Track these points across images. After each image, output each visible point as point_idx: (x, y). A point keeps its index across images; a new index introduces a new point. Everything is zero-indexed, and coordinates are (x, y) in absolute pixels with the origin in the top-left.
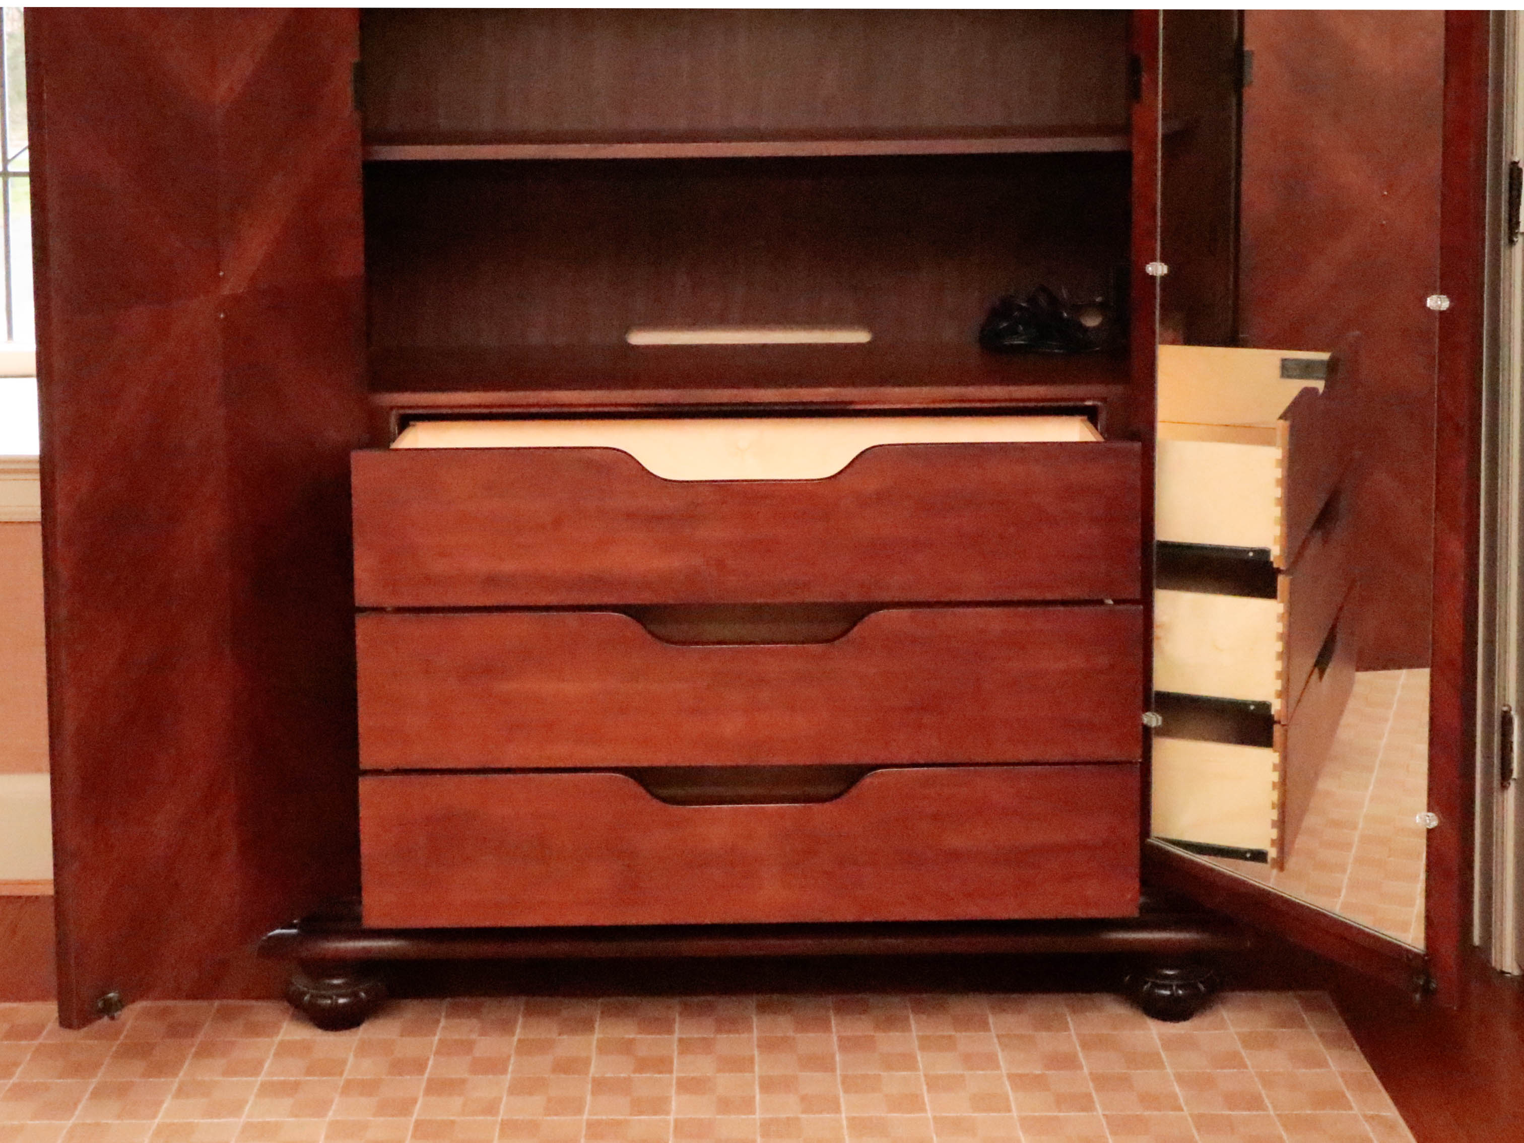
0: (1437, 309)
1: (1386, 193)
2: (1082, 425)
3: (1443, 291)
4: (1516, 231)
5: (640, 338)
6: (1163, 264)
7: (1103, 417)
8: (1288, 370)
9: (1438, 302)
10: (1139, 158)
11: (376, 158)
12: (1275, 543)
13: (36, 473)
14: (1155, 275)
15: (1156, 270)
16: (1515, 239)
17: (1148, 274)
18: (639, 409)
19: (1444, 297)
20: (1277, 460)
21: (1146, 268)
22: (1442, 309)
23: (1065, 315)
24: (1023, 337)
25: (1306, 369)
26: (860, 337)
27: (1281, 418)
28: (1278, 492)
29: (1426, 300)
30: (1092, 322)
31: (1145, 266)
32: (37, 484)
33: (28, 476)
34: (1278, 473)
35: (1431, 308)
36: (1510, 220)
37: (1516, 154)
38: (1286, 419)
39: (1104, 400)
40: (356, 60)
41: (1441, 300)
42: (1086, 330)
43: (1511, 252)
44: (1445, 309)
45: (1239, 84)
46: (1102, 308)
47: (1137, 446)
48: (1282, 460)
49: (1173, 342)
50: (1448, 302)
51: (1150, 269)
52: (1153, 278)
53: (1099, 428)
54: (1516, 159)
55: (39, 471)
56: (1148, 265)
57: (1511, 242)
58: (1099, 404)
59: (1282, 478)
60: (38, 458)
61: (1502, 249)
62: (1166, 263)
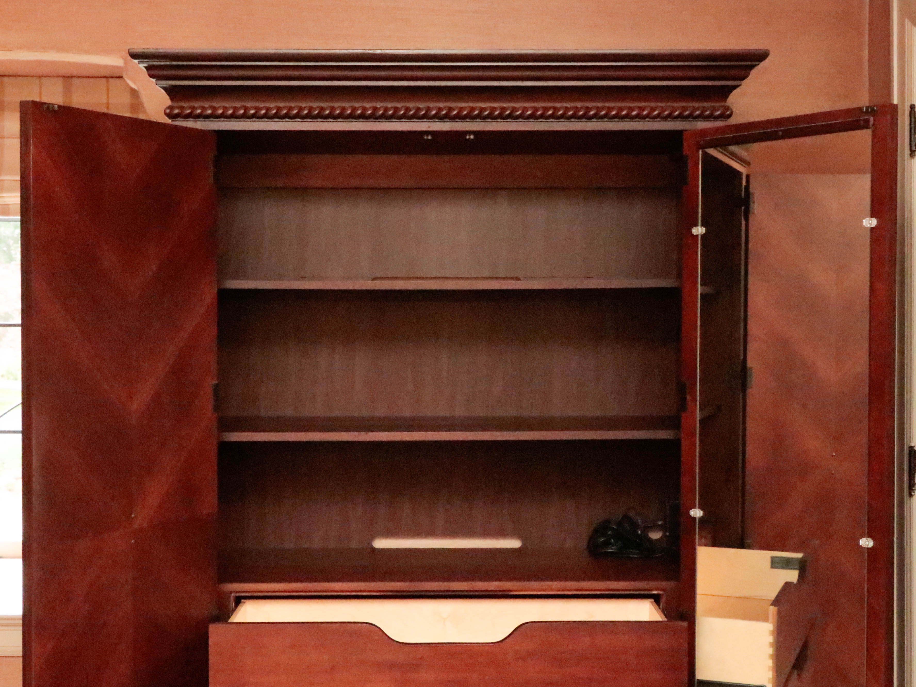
0: (866, 546)
1: (834, 454)
2: (651, 606)
3: (870, 536)
4: (914, 488)
5: (380, 543)
6: (700, 510)
7: (663, 600)
8: (775, 563)
9: (866, 543)
10: (685, 444)
11: (226, 440)
12: (769, 682)
13: (20, 626)
14: (695, 516)
15: (696, 514)
16: (913, 494)
17: (691, 516)
18: (382, 594)
19: (870, 539)
20: (770, 631)
21: (690, 512)
22: (869, 547)
23: (640, 532)
24: (614, 547)
25: (786, 564)
26: (514, 544)
27: (772, 605)
28: (770, 651)
29: (859, 541)
30: (655, 535)
31: (689, 511)
32: (21, 632)
33: (16, 628)
34: (770, 639)
35: (862, 546)
36: (910, 483)
37: (913, 442)
38: (775, 606)
39: (664, 590)
40: (215, 382)
41: (868, 542)
42: (650, 540)
43: (911, 501)
44: (871, 547)
45: (744, 386)
46: (662, 528)
47: (685, 624)
48: (773, 631)
49: (706, 545)
50: (873, 543)
51: (692, 513)
52: (694, 518)
53: (661, 607)
54: (913, 445)
55: (21, 625)
56: (691, 511)
57: (911, 495)
58: (661, 592)
59: (773, 642)
60: (21, 617)
61: (905, 498)
62: (702, 509)
